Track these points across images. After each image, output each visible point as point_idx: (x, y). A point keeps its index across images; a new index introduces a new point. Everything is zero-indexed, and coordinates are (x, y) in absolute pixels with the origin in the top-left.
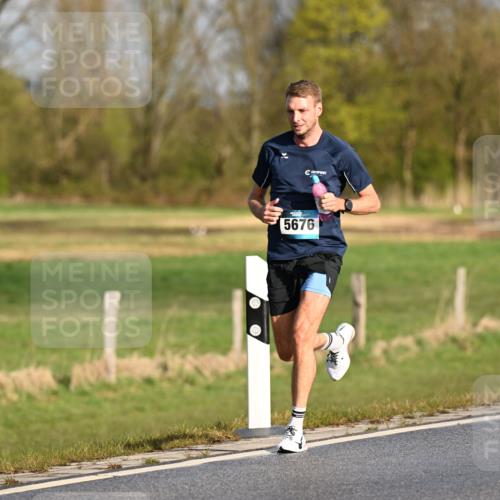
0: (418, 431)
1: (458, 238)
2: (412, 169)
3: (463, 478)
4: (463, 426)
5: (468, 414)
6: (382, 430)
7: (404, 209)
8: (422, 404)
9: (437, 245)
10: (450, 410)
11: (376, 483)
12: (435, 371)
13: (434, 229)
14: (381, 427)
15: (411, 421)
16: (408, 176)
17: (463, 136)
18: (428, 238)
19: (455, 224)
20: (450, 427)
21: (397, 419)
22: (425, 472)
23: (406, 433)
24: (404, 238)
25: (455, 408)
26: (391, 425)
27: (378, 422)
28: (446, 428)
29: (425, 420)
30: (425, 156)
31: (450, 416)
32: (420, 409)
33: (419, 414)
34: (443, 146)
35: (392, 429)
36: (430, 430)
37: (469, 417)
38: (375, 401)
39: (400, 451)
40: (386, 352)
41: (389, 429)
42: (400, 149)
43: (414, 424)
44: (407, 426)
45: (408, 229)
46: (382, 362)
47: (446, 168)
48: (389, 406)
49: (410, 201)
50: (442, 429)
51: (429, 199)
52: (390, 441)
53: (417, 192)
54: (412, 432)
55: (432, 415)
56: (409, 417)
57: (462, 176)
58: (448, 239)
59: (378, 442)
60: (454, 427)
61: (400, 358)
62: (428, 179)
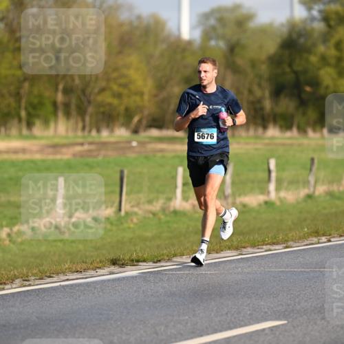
0: (32, 290)
1: (58, 157)
2: (26, 109)
3: (63, 322)
4: (63, 286)
5: (67, 277)
6: (7, 289)
7: (21, 136)
8: (35, 271)
9: (43, 161)
10: (54, 275)
11: (4, 326)
12: (43, 249)
13: (41, 151)
14: (7, 287)
15: (27, 283)
16: (23, 114)
17: (61, 87)
18: (38, 157)
19: (55, 147)
20: (55, 287)
21: (17, 281)
22: (37, 317)
23: (24, 291)
24: (21, 157)
25: (58, 274)
26: (14, 286)
27: (5, 284)
28: (52, 287)
29: (37, 282)
30: (36, 101)
31: (55, 279)
32: (33, 275)
33: (33, 278)
34: (47, 94)
35: (15, 288)
36: (41, 289)
37: (68, 280)
38: (3, 269)
39: (20, 303)
40: (9, 235)
41: (12, 288)
42: (18, 96)
43: (30, 285)
44: (25, 286)
45: (24, 151)
46: (7, 242)
47: (50, 108)
48: (12, 272)
49: (25, 132)
50: (49, 288)
51: (38, 130)
52: (13, 297)
53: (30, 125)
54: (28, 291)
55: (42, 279)
56: (26, 280)
57: (60, 114)
58: (51, 157)
59: (5, 297)
60: (57, 287)
61: (19, 240)
62: (38, 116)
